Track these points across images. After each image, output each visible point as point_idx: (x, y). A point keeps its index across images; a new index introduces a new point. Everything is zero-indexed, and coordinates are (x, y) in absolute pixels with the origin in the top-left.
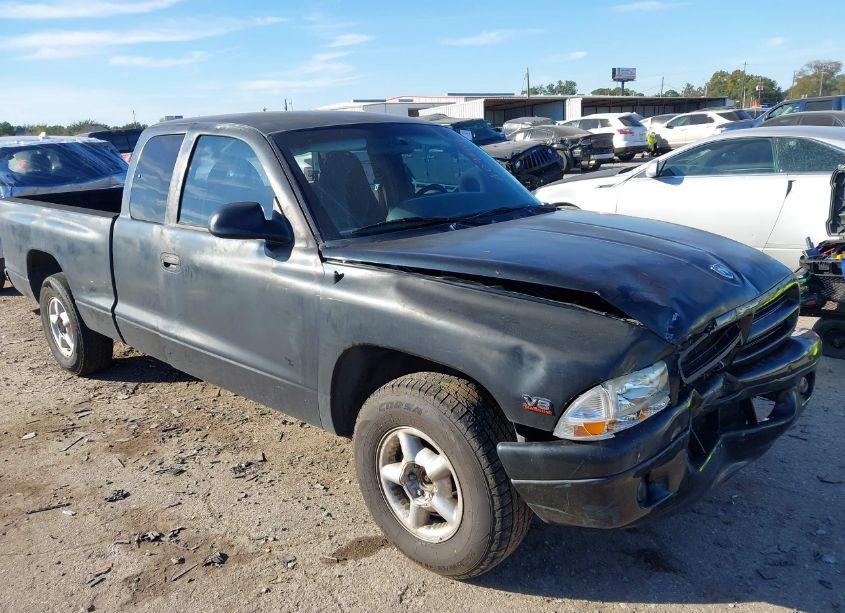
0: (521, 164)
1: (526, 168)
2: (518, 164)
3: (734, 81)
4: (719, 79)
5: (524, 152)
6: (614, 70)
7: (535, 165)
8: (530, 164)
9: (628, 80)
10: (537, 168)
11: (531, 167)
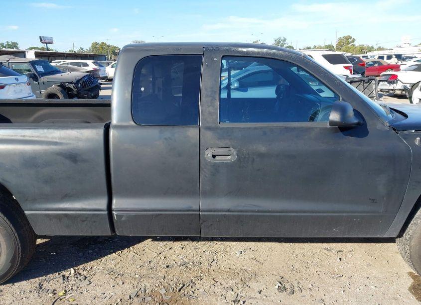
0: (81, 85)
1: (83, 87)
2: (79, 85)
3: (102, 47)
4: (95, 46)
5: (81, 79)
6: (40, 37)
7: (88, 86)
8: (85, 86)
9: (50, 43)
10: (89, 87)
11: (85, 87)
